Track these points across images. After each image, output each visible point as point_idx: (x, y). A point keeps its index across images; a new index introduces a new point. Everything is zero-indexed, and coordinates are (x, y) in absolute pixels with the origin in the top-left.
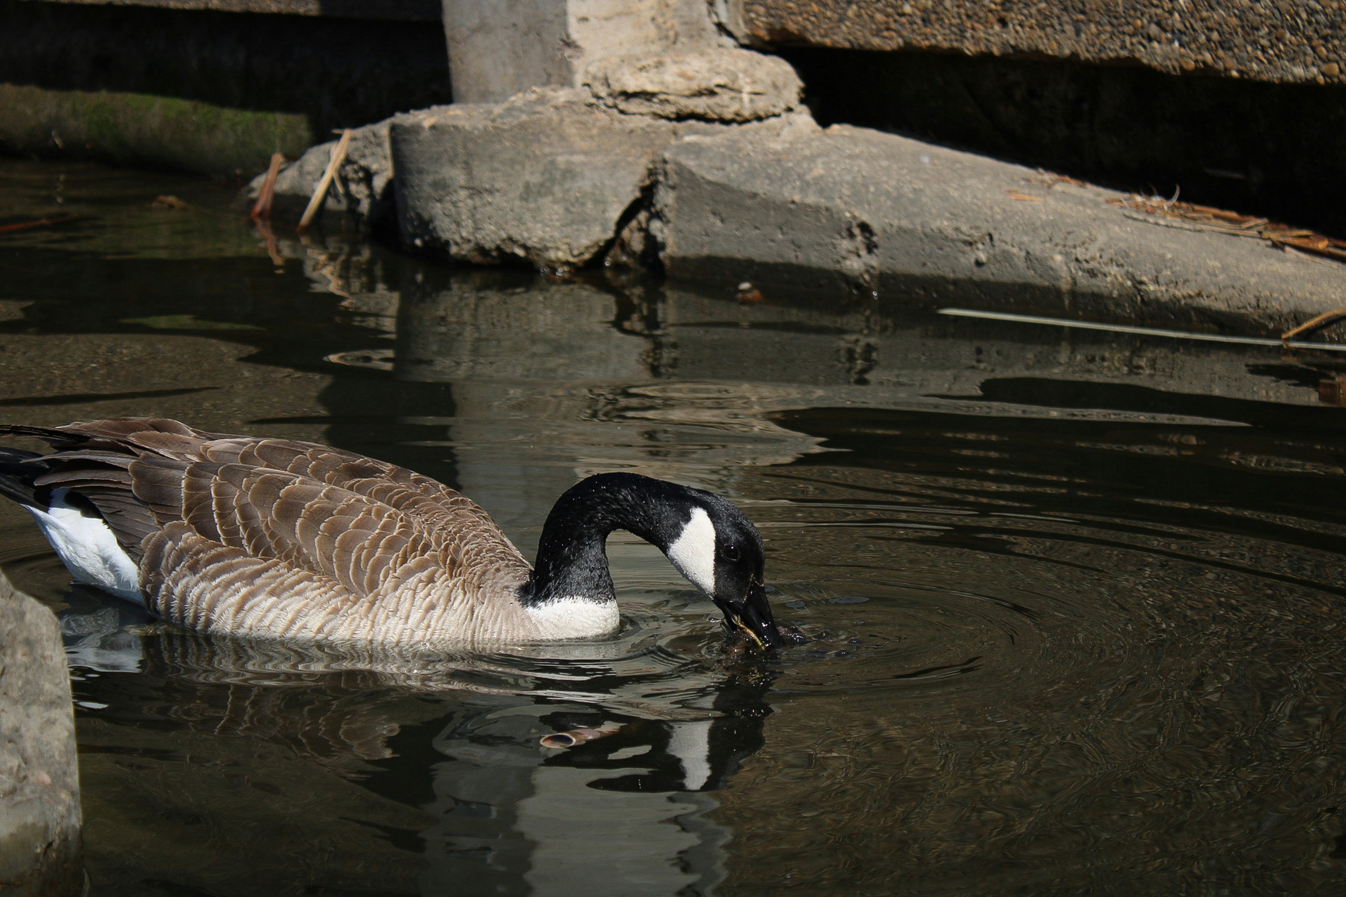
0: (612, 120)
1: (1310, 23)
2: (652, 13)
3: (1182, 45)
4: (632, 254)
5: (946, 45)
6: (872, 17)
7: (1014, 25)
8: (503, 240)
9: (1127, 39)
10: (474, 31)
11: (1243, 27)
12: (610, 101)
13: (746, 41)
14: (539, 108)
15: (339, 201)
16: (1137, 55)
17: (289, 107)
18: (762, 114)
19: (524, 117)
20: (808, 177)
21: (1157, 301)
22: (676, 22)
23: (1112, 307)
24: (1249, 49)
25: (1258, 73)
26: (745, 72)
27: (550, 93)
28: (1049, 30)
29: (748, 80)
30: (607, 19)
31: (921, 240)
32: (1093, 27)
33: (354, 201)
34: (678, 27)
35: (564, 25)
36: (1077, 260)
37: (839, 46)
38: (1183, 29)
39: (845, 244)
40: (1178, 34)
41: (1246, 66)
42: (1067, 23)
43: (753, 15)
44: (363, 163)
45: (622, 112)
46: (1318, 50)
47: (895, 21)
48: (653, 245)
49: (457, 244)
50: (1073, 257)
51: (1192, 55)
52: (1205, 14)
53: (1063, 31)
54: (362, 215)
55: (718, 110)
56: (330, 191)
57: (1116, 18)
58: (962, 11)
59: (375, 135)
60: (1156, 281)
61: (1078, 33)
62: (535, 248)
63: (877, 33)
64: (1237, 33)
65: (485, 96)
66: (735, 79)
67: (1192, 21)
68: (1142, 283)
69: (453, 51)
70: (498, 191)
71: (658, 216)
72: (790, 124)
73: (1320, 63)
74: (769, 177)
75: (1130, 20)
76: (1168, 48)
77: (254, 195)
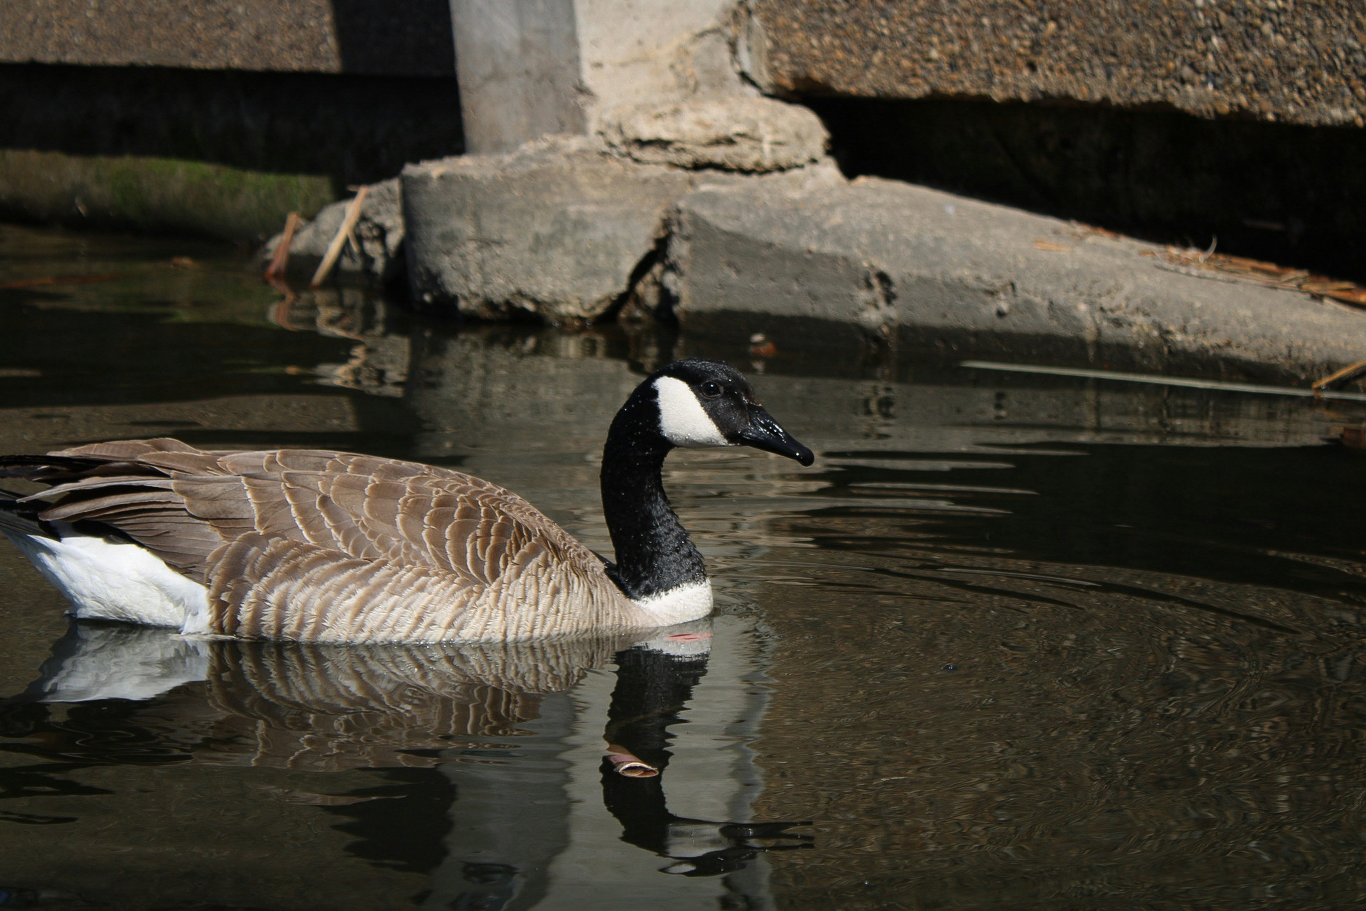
0: (625, 170)
1: (1348, 62)
2: (670, 60)
3: (1216, 87)
4: (647, 309)
5: (973, 91)
6: (898, 64)
7: (1044, 71)
8: (513, 295)
9: (1160, 83)
10: (488, 79)
11: (1279, 68)
12: (624, 149)
13: (769, 91)
14: (550, 156)
15: (353, 261)
16: (1170, 99)
17: (312, 169)
18: (784, 164)
19: (534, 166)
20: (826, 226)
21: (1184, 352)
22: (697, 71)
23: (1137, 357)
24: (1286, 90)
25: (1296, 116)
26: (767, 121)
27: (561, 140)
28: (1079, 74)
29: (769, 129)
30: (623, 65)
31: (940, 290)
32: (1124, 71)
33: (368, 260)
34: (699, 75)
35: (578, 70)
36: (1102, 309)
37: (865, 95)
38: (1218, 71)
39: (863, 295)
40: (1212, 76)
41: (1282, 109)
42: (1098, 66)
43: (776, 64)
44: (377, 220)
45: (637, 161)
46: (1357, 91)
47: (922, 68)
48: (667, 298)
49: (465, 298)
50: (1098, 306)
51: (1227, 98)
52: (1239, 55)
53: (1094, 75)
54: (376, 274)
55: (737, 160)
56: (345, 249)
57: (1148, 60)
58: (990, 56)
59: (389, 190)
60: (1184, 330)
61: (1109, 76)
62: (545, 302)
63: (904, 80)
64: (1272, 74)
65: (498, 146)
66: (755, 126)
67: (1227, 63)
68: (1168, 332)
69: (467, 100)
70: (506, 242)
71: (672, 267)
72: (813, 175)
73: (1359, 104)
74: (786, 226)
75: (1163, 62)
76: (1201, 91)
77: (269, 256)
